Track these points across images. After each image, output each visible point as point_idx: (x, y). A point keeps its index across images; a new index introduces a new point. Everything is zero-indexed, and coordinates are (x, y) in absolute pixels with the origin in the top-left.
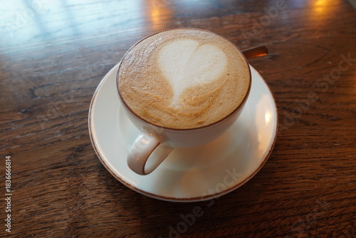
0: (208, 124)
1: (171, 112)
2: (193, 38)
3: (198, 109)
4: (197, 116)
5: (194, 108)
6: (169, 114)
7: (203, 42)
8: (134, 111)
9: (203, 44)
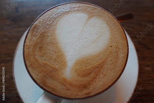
0: (94, 94)
1: (64, 82)
2: (84, 11)
3: (86, 79)
4: (85, 86)
5: (83, 79)
6: (63, 84)
7: (91, 15)
8: (35, 78)
9: (92, 17)
